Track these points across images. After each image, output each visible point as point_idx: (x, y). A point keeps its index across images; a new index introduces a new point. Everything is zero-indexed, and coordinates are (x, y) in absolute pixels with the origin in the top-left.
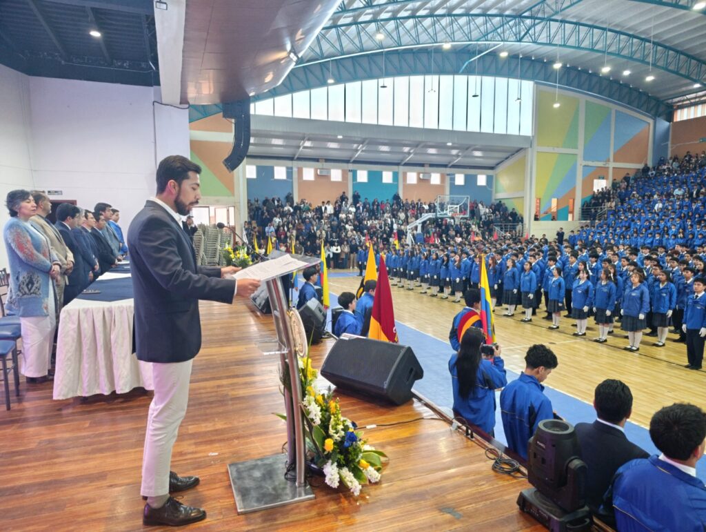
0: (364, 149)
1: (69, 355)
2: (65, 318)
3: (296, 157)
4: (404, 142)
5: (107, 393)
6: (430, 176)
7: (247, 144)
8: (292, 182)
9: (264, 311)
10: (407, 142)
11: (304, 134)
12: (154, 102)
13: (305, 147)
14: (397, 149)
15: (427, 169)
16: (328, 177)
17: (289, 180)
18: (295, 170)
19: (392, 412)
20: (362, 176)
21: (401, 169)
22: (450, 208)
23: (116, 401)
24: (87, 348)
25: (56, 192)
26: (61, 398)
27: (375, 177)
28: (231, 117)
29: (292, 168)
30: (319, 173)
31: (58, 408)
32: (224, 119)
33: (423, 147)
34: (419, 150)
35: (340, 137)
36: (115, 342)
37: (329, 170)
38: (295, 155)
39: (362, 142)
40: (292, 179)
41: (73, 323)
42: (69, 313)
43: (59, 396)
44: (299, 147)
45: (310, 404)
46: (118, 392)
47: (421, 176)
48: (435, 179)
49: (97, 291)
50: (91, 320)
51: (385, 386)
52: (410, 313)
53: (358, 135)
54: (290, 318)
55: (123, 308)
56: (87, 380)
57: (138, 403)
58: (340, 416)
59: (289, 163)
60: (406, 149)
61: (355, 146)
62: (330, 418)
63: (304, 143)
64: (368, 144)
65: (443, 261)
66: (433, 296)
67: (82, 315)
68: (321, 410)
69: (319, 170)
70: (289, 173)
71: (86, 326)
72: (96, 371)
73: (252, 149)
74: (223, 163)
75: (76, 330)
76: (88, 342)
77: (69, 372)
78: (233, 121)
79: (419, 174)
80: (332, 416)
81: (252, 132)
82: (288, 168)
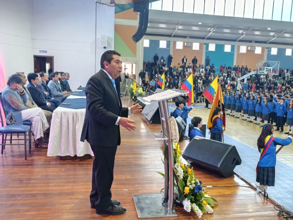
0: (214, 31)
1: (56, 134)
2: (54, 116)
3: (173, 35)
4: (240, 27)
5: (72, 156)
6: (255, 49)
7: (146, 27)
8: (170, 50)
9: (151, 122)
10: (241, 27)
11: (179, 21)
12: (96, 2)
13: (178, 29)
14: (235, 31)
15: (253, 44)
16: (191, 47)
17: (168, 49)
18: (172, 43)
19: (222, 181)
20: (212, 47)
21: (236, 44)
22: (266, 69)
23: (76, 160)
24: (64, 131)
25: (44, 51)
26: (51, 156)
27: (220, 48)
28: (138, 11)
29: (170, 42)
30: (185, 45)
31: (49, 161)
32: (134, 12)
33: (251, 30)
34: (249, 32)
35: (200, 23)
36: (78, 130)
37: (192, 43)
38: (172, 34)
39: (213, 27)
40: (170, 48)
41: (59, 119)
42: (57, 113)
43: (50, 154)
44: (175, 29)
45: (178, 168)
46: (78, 156)
47: (249, 48)
48: (258, 50)
49: (68, 104)
50: (67, 118)
51: (219, 166)
52: (235, 131)
53: (211, 22)
54: (170, 122)
55: (83, 113)
56: (63, 148)
57: (87, 162)
58: (193, 176)
59: (169, 39)
60: (241, 32)
61: (209, 29)
62: (188, 176)
63: (178, 26)
64: (217, 28)
65: (258, 101)
66: (251, 122)
67: (63, 115)
68: (184, 172)
69: (186, 43)
70: (168, 45)
71: (64, 121)
72: (68, 144)
73: (148, 30)
74: (132, 38)
75: (60, 122)
76: (65, 129)
77: (55, 143)
78: (139, 13)
79: (247, 47)
80: (189, 176)
81: (149, 20)
82: (167, 42)
